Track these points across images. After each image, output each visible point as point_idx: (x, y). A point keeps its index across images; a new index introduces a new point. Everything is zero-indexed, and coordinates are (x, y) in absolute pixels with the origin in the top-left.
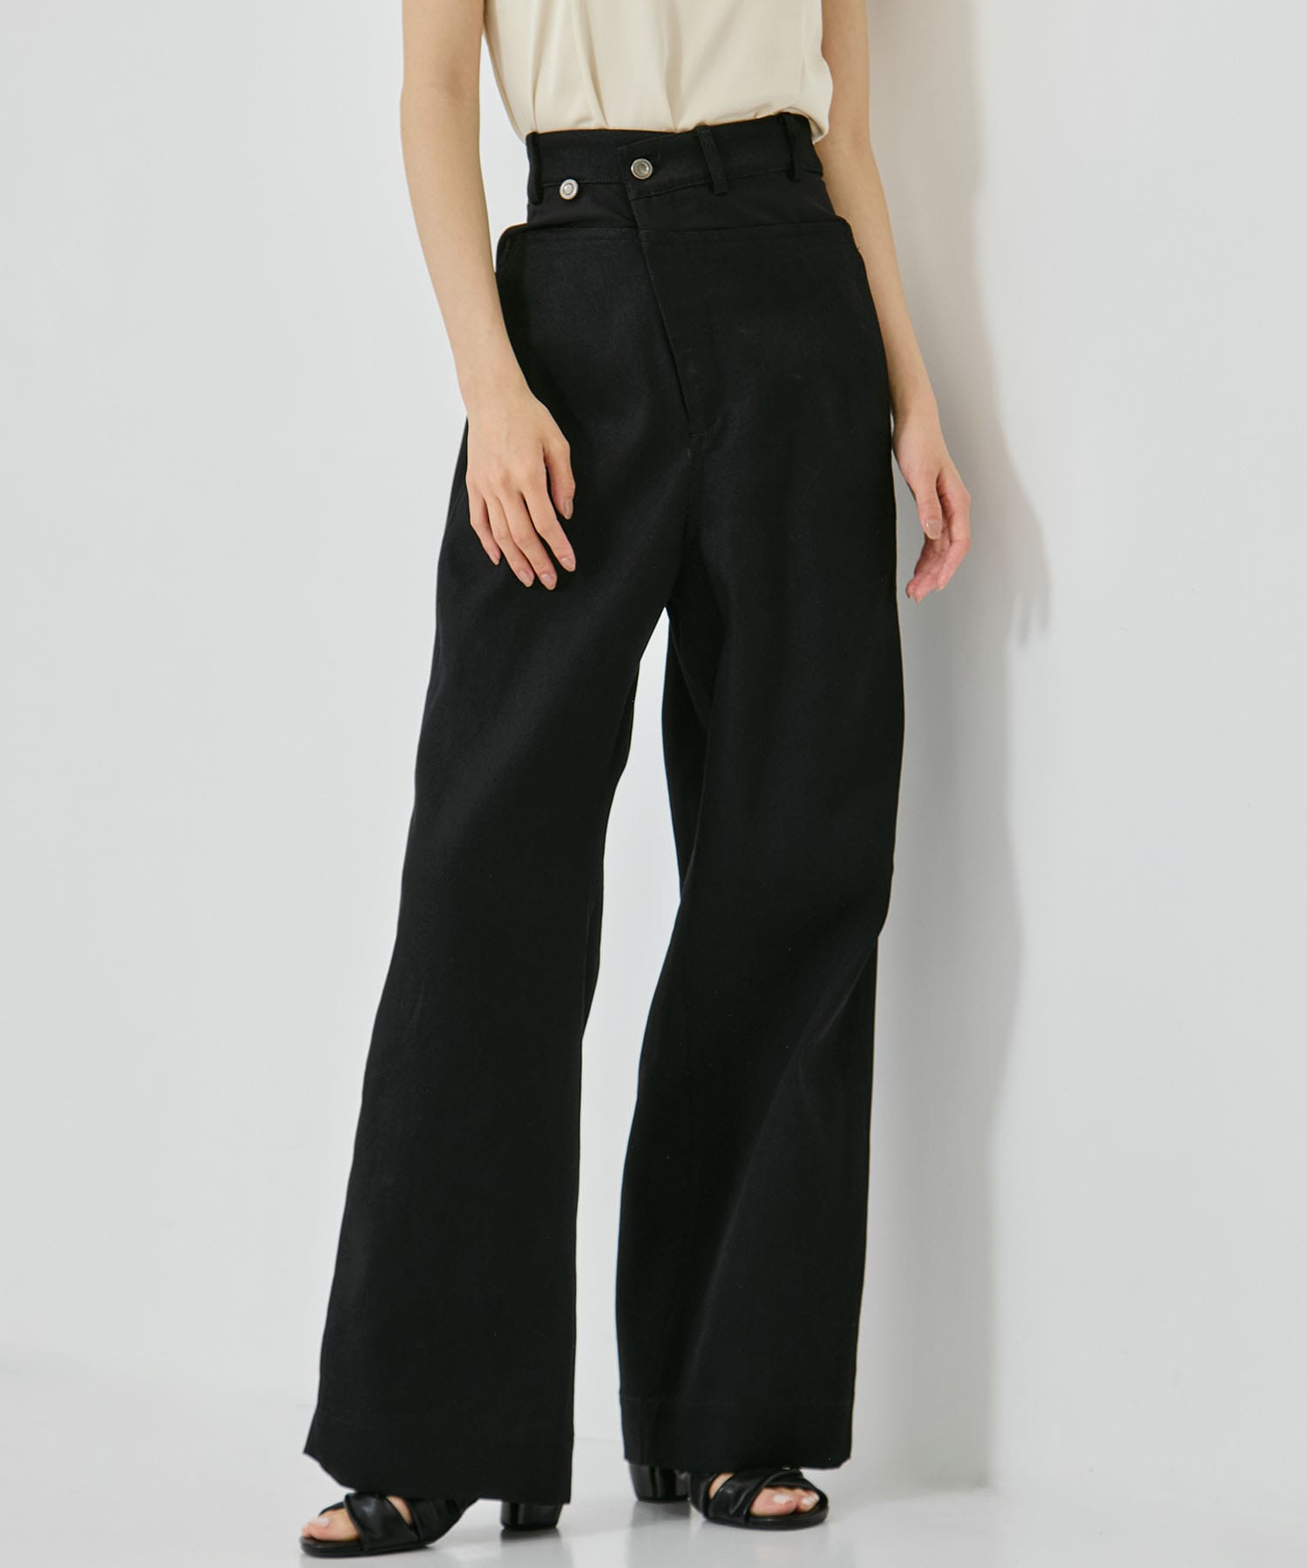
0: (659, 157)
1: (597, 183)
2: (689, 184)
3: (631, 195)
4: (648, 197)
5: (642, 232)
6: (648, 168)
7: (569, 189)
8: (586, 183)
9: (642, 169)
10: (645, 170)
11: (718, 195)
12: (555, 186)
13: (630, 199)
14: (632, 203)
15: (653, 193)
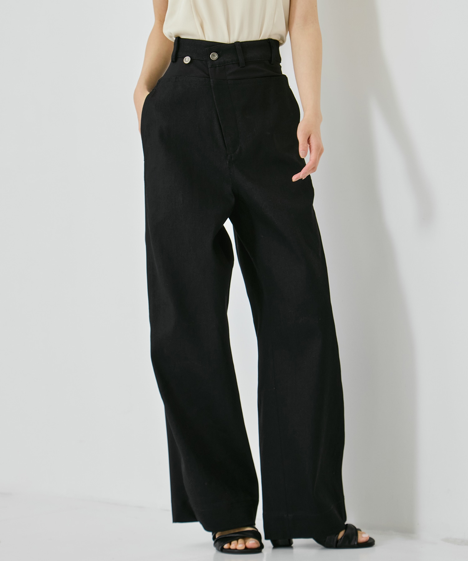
0: (221, 52)
1: (198, 60)
2: (231, 63)
3: (209, 66)
4: (215, 67)
5: (211, 80)
6: (216, 56)
7: (187, 60)
8: (194, 59)
9: (214, 56)
10: (215, 57)
11: (241, 67)
12: (182, 58)
13: (209, 67)
14: (209, 69)
15: (217, 66)
